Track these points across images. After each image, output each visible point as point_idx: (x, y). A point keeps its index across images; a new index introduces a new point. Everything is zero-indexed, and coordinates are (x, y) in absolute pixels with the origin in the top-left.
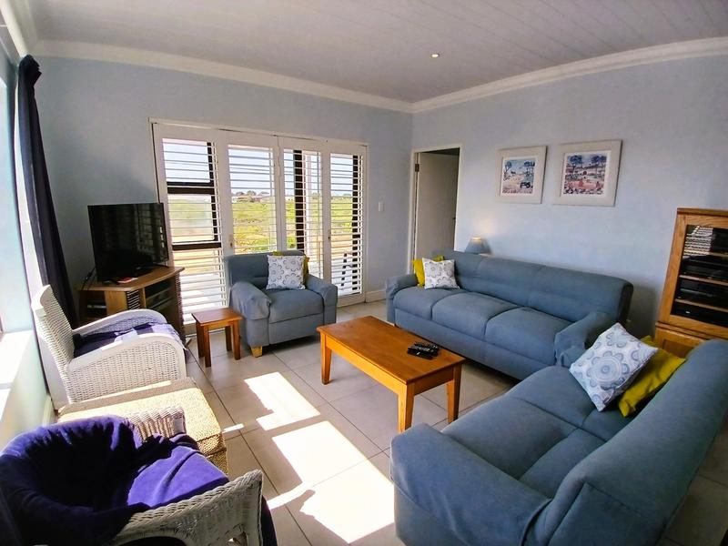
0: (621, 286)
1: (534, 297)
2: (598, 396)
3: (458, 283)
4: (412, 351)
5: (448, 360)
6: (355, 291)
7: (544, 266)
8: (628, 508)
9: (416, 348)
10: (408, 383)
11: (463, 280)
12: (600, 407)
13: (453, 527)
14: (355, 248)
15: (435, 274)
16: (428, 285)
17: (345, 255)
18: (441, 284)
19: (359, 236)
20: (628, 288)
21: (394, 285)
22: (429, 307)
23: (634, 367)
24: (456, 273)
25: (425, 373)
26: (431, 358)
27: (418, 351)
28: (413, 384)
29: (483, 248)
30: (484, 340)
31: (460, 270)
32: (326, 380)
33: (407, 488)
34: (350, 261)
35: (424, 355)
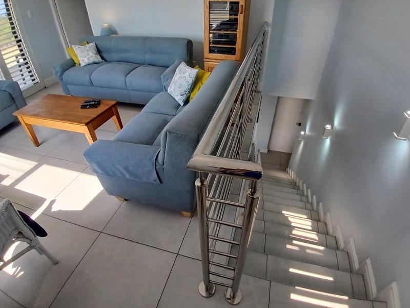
0: (186, 42)
1: (148, 57)
2: (180, 99)
3: (102, 58)
4: (84, 107)
5: (107, 105)
6: (34, 82)
7: (148, 37)
8: (184, 135)
9: (86, 104)
10: (87, 124)
11: (105, 55)
12: (182, 104)
13: (128, 176)
14: (21, 50)
15: (84, 55)
16: (83, 64)
17: (17, 58)
18: (91, 61)
19: (20, 41)
20: (190, 43)
21: (58, 69)
22: (88, 78)
23: (191, 81)
24: (99, 51)
25: (95, 116)
26: (97, 107)
27: (87, 105)
28: (90, 124)
29: (111, 31)
30: (128, 90)
31: (101, 49)
32: (37, 144)
33: (100, 172)
34: (21, 61)
35: (91, 106)
